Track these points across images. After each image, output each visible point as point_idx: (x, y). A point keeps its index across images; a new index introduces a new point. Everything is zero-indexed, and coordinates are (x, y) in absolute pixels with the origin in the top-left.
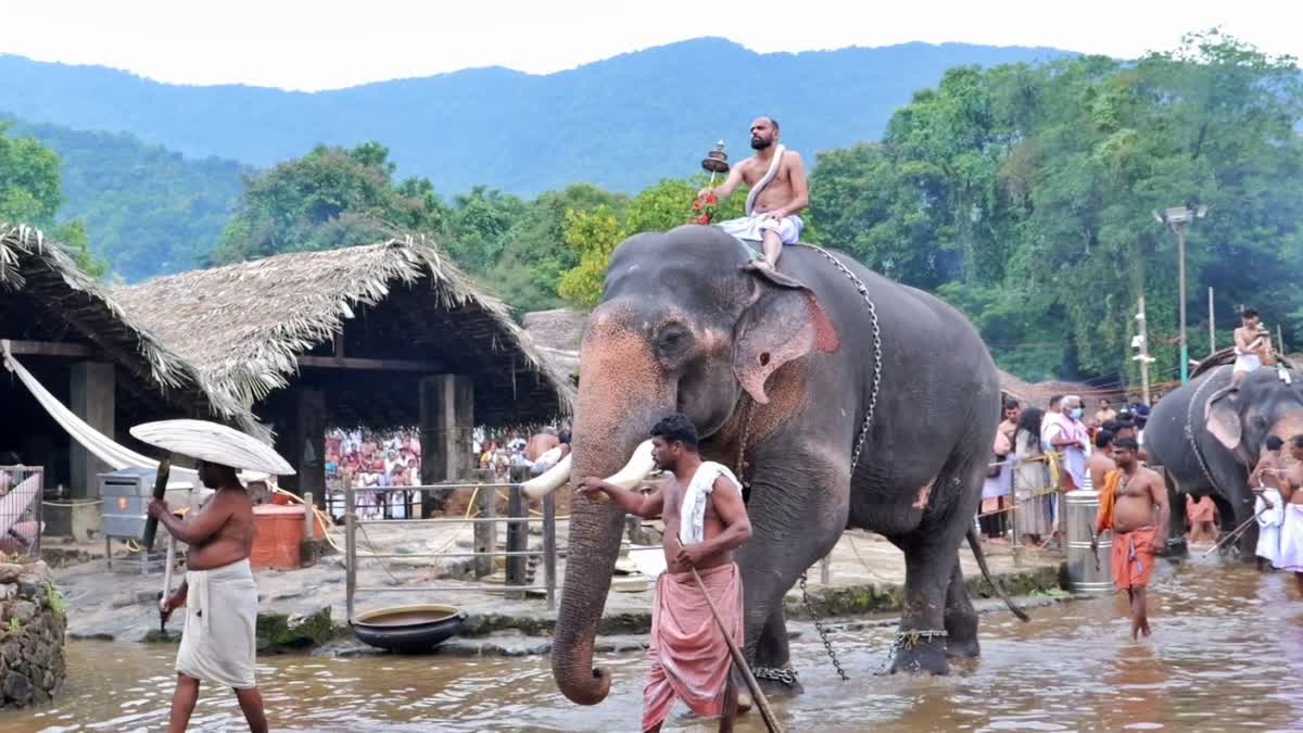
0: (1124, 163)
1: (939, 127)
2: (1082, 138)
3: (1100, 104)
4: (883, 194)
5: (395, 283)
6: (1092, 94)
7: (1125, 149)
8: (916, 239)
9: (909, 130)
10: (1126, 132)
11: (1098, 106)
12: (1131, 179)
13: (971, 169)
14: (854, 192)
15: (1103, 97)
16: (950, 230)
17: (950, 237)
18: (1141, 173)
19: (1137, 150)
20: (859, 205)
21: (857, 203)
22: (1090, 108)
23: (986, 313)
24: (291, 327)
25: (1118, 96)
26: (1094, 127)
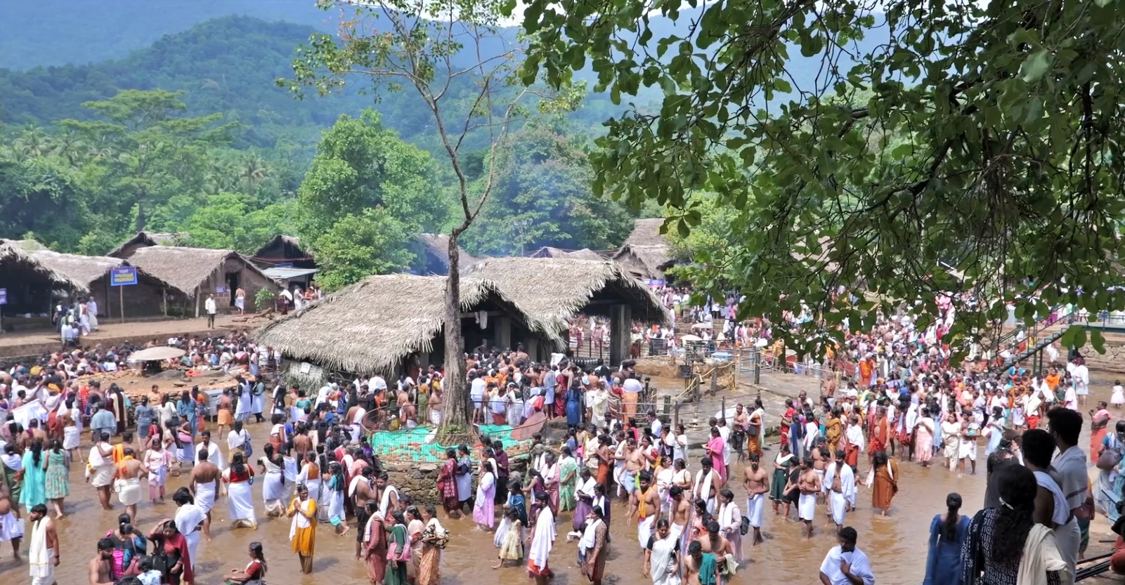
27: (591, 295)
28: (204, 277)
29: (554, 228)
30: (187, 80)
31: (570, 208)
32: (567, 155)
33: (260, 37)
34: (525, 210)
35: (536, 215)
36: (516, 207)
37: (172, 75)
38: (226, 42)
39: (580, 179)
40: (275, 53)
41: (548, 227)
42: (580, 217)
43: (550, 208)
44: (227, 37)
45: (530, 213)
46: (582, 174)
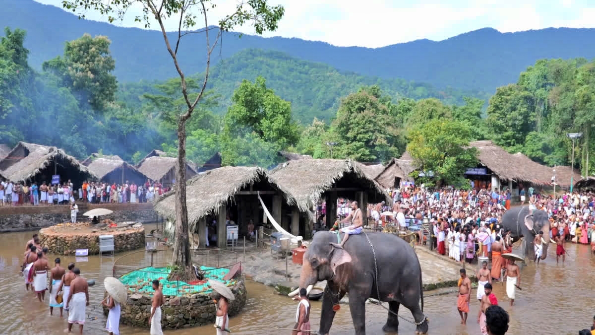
0: (584, 97)
1: (533, 80)
2: (572, 87)
3: (579, 76)
4: (516, 102)
5: (345, 173)
6: (577, 72)
7: (585, 92)
8: (524, 117)
9: (524, 81)
10: (585, 86)
11: (578, 77)
12: (586, 102)
13: (541, 94)
14: (507, 101)
15: (580, 74)
16: (534, 114)
17: (534, 116)
18: (588, 100)
19: (588, 92)
20: (509, 105)
21: (508, 104)
22: (576, 77)
23: (543, 142)
24: (321, 185)
25: (585, 73)
26: (577, 83)
27: (334, 182)
28: (164, 173)
29: (367, 152)
30: (228, 83)
31: (376, 139)
32: (376, 108)
33: (260, 59)
34: (352, 141)
35: (358, 144)
36: (348, 139)
37: (223, 80)
38: (245, 62)
39: (382, 122)
40: (267, 67)
41: (364, 151)
42: (381, 146)
43: (365, 140)
44: (246, 60)
45: (354, 143)
46: (383, 119)
